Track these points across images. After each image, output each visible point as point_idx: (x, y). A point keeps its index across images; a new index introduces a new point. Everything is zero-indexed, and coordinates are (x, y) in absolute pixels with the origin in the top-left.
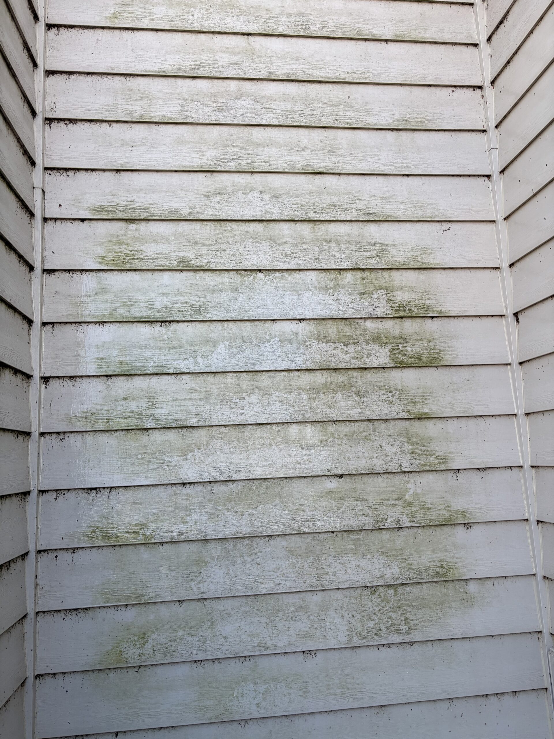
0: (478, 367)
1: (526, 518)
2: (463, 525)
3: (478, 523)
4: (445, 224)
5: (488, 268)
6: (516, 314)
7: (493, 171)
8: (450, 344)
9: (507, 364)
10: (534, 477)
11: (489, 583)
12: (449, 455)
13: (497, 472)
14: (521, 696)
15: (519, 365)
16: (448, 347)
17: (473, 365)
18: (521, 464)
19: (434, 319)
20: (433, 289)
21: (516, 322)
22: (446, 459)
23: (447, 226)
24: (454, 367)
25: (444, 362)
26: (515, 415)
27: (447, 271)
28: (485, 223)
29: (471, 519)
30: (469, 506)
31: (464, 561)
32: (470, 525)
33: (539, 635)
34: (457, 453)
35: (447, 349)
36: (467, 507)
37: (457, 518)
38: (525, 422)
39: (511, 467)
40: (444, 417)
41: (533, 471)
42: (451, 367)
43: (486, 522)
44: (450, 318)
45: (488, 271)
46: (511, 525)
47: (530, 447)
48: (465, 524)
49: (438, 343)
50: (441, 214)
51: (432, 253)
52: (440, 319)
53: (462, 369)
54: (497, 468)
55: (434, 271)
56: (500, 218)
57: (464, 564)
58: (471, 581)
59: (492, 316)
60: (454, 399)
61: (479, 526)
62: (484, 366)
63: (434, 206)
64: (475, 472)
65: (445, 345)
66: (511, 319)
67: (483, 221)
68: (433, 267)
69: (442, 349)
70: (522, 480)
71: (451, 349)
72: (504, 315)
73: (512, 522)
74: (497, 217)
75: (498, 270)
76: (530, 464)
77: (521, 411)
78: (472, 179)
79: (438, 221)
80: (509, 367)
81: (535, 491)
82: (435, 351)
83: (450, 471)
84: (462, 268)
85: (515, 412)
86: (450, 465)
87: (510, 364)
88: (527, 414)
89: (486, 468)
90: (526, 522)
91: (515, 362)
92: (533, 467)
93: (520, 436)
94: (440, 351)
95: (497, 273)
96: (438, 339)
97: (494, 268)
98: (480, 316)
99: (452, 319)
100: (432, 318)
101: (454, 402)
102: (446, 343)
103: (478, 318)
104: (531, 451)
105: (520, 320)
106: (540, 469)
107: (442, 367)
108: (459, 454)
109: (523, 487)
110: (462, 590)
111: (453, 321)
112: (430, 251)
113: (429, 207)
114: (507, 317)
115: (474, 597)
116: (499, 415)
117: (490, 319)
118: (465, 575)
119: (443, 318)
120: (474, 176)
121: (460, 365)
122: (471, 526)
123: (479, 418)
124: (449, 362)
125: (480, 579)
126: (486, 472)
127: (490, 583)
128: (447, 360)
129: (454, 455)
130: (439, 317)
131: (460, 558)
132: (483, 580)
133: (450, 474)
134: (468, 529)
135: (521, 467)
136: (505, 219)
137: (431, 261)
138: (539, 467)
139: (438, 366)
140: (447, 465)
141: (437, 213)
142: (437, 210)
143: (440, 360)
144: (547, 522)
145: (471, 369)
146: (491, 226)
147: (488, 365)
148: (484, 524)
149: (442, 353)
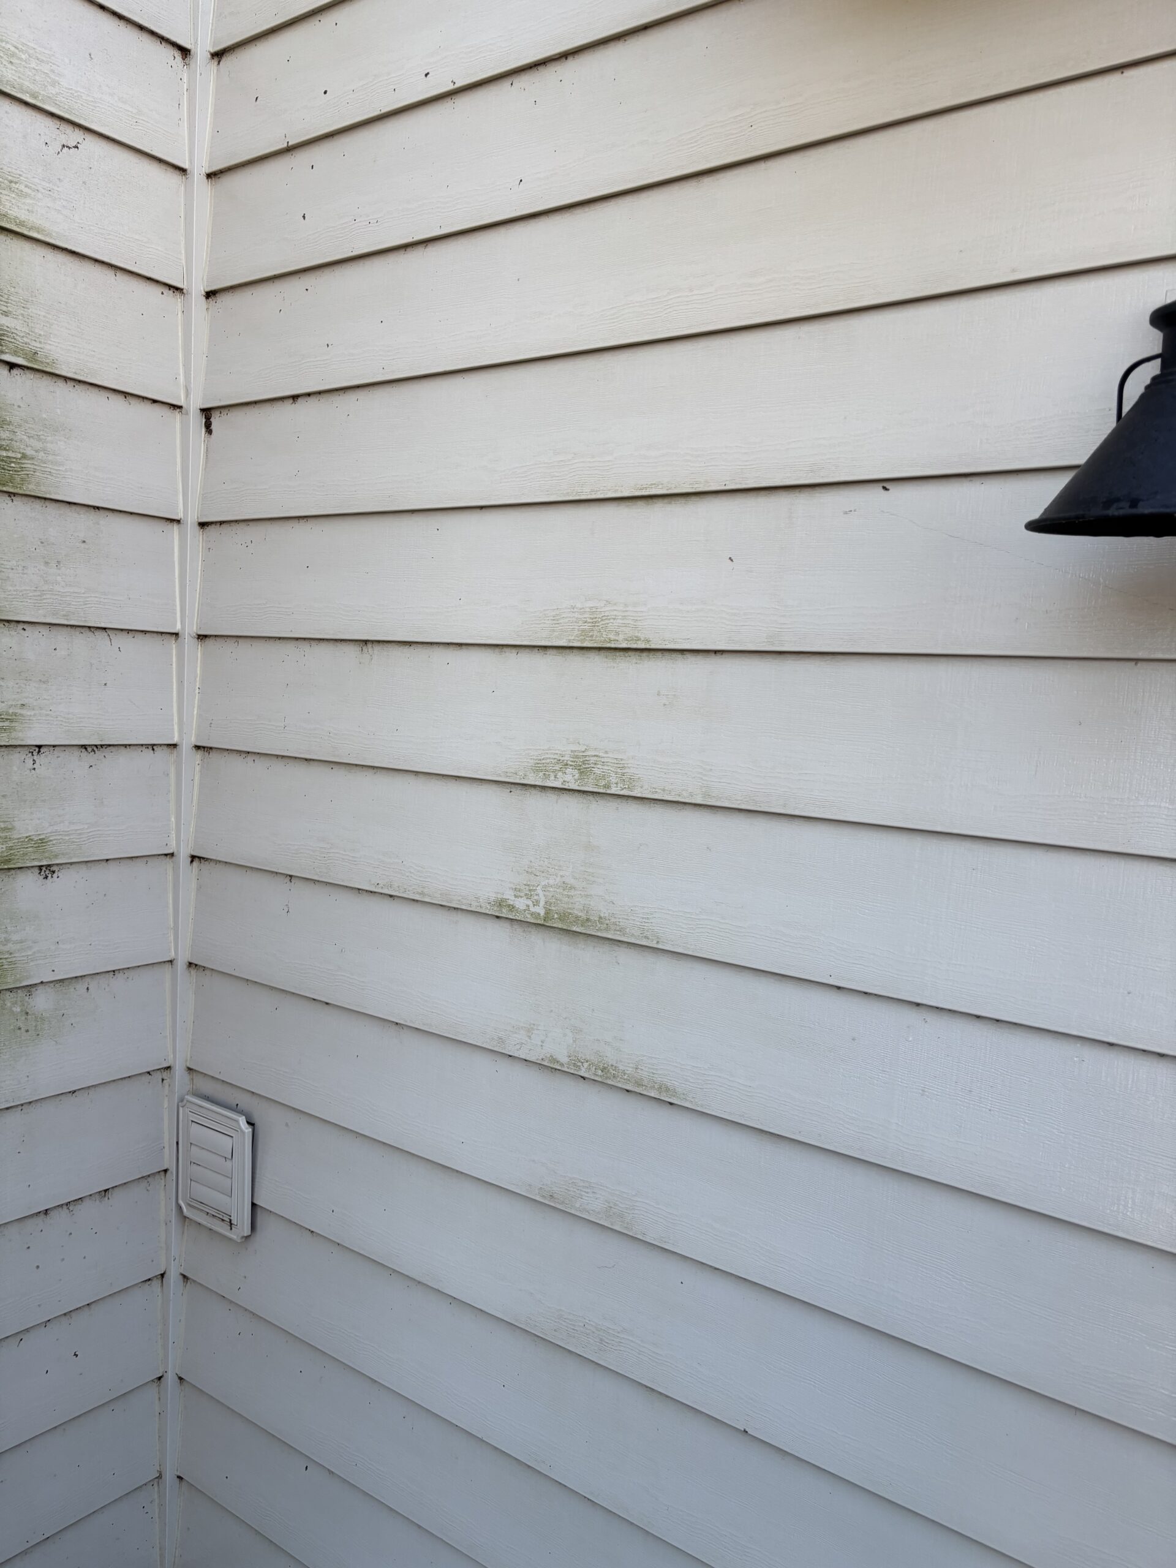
0: (110, 514)
1: (170, 851)
2: (37, 871)
3: (71, 864)
4: (69, 129)
5: (157, 282)
6: (207, 412)
7: (196, 43)
8: (48, 445)
9: (172, 520)
10: (198, 768)
11: (78, 986)
12: (19, 711)
13: (123, 757)
14: (116, 1197)
15: (197, 528)
16: (44, 450)
17: (98, 508)
18: (175, 740)
19: (15, 371)
20: (20, 291)
21: (204, 430)
22: (11, 721)
23: (74, 136)
24: (54, 505)
25: (31, 487)
26: (177, 634)
27: (61, 258)
28: (164, 167)
29: (56, 856)
30: (56, 828)
31: (30, 948)
32: (52, 869)
33: (165, 1075)
34: (41, 709)
35: (41, 454)
36: (49, 830)
37: (25, 854)
38: (196, 652)
39: (153, 746)
40: (18, 622)
41: (199, 755)
42: (48, 503)
43: (87, 862)
44: (55, 379)
45: (156, 290)
46: (139, 867)
47: (199, 707)
48: (40, 867)
49: (20, 435)
50: (60, 98)
51: (26, 196)
52: (30, 375)
53: (70, 513)
54: (125, 746)
55: (27, 246)
56: (200, 167)
57: (30, 953)
58: (41, 987)
59: (155, 401)
60: (46, 582)
61: (72, 871)
62: (121, 515)
63: (46, 68)
64: (77, 752)
65: (38, 445)
66: (196, 421)
67: (160, 161)
68: (26, 232)
69: (29, 452)
70: (172, 775)
71: (50, 458)
72: (180, 407)
73: (142, 859)
74: (191, 161)
75: (177, 293)
76: (194, 741)
77: (190, 628)
78: (145, 38)
79: (52, 115)
80: (175, 527)
81: (195, 798)
82: (10, 454)
83: (19, 749)
84: (96, 261)
85: (178, 628)
86: (20, 734)
87: (178, 521)
88: (202, 637)
89: (102, 746)
90: (168, 858)
91: (191, 519)
92: (198, 747)
93: (181, 682)
94: (24, 456)
95: (176, 301)
96: (20, 426)
97: (170, 287)
98: (126, 394)
99: (61, 383)
100: (12, 366)
101: (46, 587)
102: (39, 440)
103: (121, 398)
104: (199, 716)
105: (213, 427)
106: (213, 754)
107: (25, 499)
108: (44, 712)
109: (173, 788)
110: (19, 1010)
111: (61, 387)
112: (22, 187)
113: (33, 65)
114: (187, 414)
115: (43, 1019)
116: (142, 631)
117: (148, 408)
118: (28, 978)
119: (38, 375)
120: (153, 33)
121: (69, 503)
122: (54, 872)
123: (98, 633)
124: (43, 488)
125: (62, 981)
126: (99, 754)
127: (81, 987)
128: (38, 484)
129: (32, 713)
130: (28, 368)
131: (21, 942)
132: (66, 983)
133: (17, 755)
134: (46, 877)
135: (175, 746)
136: (209, 176)
137: (23, 215)
138: (211, 748)
139: (15, 494)
140: (13, 735)
141: (52, 91)
142: (54, 83)
143: (22, 480)
144: (211, 860)
145: (93, 515)
146: (174, 178)
147: (131, 513)
148: (83, 866)
149: (27, 464)
